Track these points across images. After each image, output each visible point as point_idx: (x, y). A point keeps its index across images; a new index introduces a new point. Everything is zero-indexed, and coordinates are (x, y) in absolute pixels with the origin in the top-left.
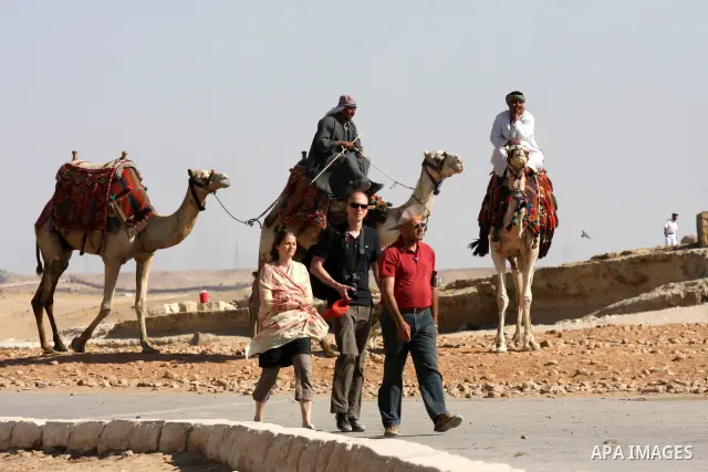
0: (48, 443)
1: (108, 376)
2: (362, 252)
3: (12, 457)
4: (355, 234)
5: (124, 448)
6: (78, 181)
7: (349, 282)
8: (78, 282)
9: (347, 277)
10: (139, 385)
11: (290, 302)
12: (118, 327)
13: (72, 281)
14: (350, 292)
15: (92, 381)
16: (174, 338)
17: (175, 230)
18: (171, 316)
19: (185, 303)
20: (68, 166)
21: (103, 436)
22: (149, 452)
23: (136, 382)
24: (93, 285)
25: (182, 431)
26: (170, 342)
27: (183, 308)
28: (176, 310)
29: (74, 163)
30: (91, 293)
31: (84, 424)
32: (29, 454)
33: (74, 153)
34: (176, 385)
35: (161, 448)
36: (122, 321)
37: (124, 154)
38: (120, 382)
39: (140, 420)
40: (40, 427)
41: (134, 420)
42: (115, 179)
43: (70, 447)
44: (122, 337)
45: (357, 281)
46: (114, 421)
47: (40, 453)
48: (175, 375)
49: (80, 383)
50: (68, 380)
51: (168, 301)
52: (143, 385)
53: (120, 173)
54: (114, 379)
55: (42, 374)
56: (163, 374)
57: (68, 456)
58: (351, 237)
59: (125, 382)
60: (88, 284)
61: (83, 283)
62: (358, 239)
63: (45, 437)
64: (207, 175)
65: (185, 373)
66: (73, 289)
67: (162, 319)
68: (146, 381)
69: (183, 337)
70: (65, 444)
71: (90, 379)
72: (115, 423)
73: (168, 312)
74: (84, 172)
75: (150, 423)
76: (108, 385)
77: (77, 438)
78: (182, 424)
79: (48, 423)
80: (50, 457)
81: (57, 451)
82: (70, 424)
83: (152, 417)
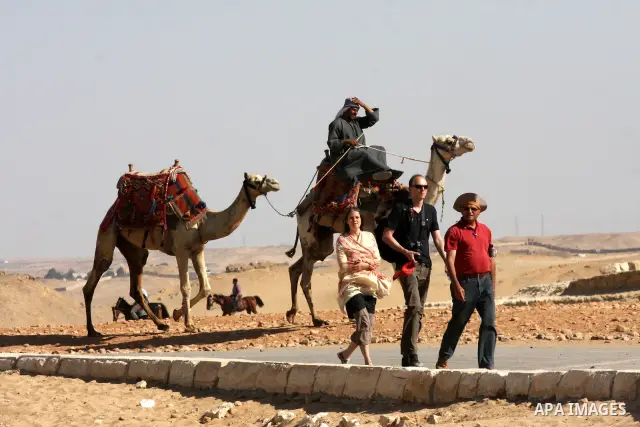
0: (511, 391)
1: (565, 330)
2: (424, 224)
3: (479, 405)
4: (418, 210)
5: (580, 396)
6: (137, 187)
7: (414, 249)
8: (535, 244)
9: (413, 244)
10: (593, 338)
11: (362, 264)
12: (573, 285)
13: (530, 244)
14: (416, 256)
15: (550, 335)
16: (625, 294)
17: (226, 224)
18: (621, 274)
19: (634, 262)
20: (127, 175)
21: (561, 385)
22: (603, 399)
23: (590, 335)
24: (549, 247)
25: (633, 381)
26: (621, 298)
27: (632, 266)
28: (626, 268)
29: (132, 173)
30: (548, 254)
31: (544, 375)
32: (493, 402)
33: (130, 166)
34: (626, 338)
35: (614, 395)
36: (576, 279)
37: (176, 162)
38: (575, 336)
39: (594, 371)
40: (504, 378)
41: (589, 370)
42: (171, 183)
43: (531, 395)
44: (577, 294)
45: (420, 248)
46: (570, 371)
47: (504, 401)
48: (626, 329)
49: (539, 337)
50: (528, 335)
51: (619, 260)
52: (597, 338)
53: (174, 177)
54: (569, 332)
55: (505, 329)
56: (615, 328)
57: (529, 404)
58: (415, 212)
59: (579, 335)
60: (544, 246)
61: (540, 245)
62: (421, 213)
63: (507, 387)
64: (260, 179)
65: (635, 327)
66: (531, 250)
67: (613, 277)
68: (599, 334)
69: (632, 293)
70: (526, 393)
71: (548, 333)
72: (571, 373)
73: (619, 271)
74: (143, 179)
75: (603, 372)
76: (564, 338)
77: (538, 387)
78: (633, 374)
79: (510, 374)
80: (513, 405)
81: (519, 399)
82: (530, 374)
83: (605, 367)
